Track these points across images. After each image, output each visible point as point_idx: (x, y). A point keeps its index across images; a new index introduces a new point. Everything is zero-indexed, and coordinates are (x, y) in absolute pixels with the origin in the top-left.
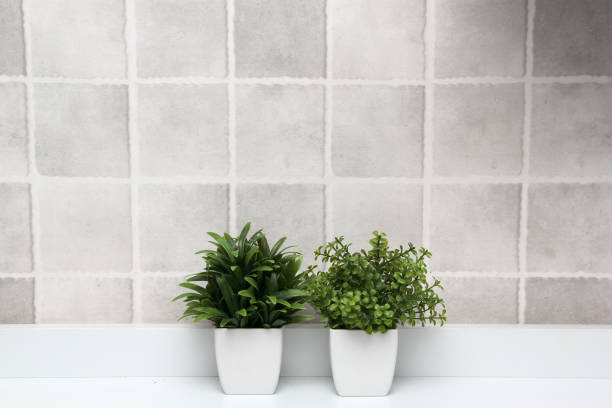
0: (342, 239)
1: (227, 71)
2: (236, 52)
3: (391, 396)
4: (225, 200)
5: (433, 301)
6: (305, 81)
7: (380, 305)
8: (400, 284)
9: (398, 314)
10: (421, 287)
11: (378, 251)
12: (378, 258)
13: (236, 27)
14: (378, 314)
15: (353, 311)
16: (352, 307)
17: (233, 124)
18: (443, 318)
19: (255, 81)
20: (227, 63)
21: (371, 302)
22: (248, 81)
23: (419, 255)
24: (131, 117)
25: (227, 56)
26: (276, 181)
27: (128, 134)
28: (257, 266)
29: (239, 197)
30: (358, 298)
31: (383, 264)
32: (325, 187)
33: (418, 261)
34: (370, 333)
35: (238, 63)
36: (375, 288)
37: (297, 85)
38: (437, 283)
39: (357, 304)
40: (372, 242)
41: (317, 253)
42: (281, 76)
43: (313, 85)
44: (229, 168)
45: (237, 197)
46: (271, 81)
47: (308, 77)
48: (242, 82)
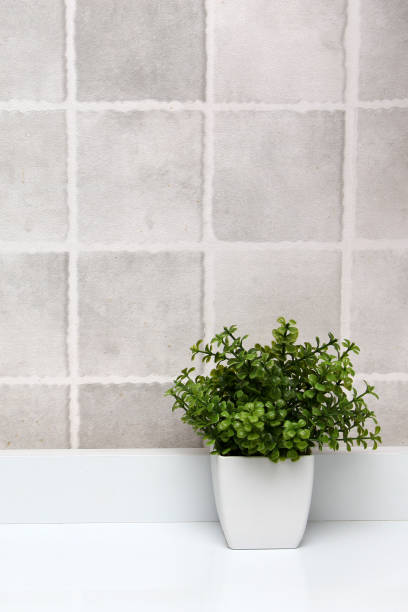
0: (233, 329)
1: (65, 91)
2: (78, 64)
3: (301, 548)
4: (62, 275)
5: (361, 415)
6: (176, 106)
8: (316, 392)
9: (315, 434)
10: (345, 395)
11: (284, 346)
12: (283, 355)
13: (78, 29)
14: (289, 434)
15: (254, 430)
16: (252, 424)
18: (376, 439)
19: (103, 107)
20: (65, 80)
22: (94, 106)
23: (343, 349)
25: (65, 71)
29: (82, 269)
30: (261, 412)
31: (292, 363)
32: (203, 256)
33: (341, 359)
34: (276, 461)
35: (80, 81)
36: (282, 398)
37: (163, 111)
38: (369, 390)
40: (276, 332)
41: (195, 350)
42: (141, 98)
43: (187, 111)
44: (68, 230)
45: (80, 271)
46: (126, 106)
47: (179, 100)
48: (86, 107)
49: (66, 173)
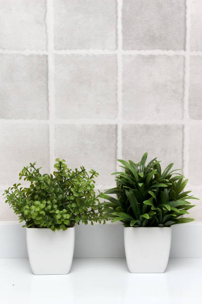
1: (117, 46)
2: (123, 33)
4: (114, 135)
6: (171, 53)
7: (60, 210)
11: (61, 173)
13: (123, 14)
14: (58, 217)
16: (37, 212)
17: (120, 83)
19: (135, 53)
20: (117, 40)
21: (52, 209)
23: (90, 175)
24: (49, 77)
25: (117, 35)
26: (150, 122)
27: (47, 89)
28: (155, 183)
29: (124, 133)
30: (43, 205)
32: (183, 127)
34: (54, 230)
35: (124, 40)
36: (56, 198)
37: (165, 55)
38: (101, 194)
39: (43, 209)
41: (21, 175)
42: (154, 49)
43: (176, 55)
44: (117, 113)
45: (123, 134)
46: (147, 53)
47: (173, 50)
48: (127, 53)
49: (116, 85)
